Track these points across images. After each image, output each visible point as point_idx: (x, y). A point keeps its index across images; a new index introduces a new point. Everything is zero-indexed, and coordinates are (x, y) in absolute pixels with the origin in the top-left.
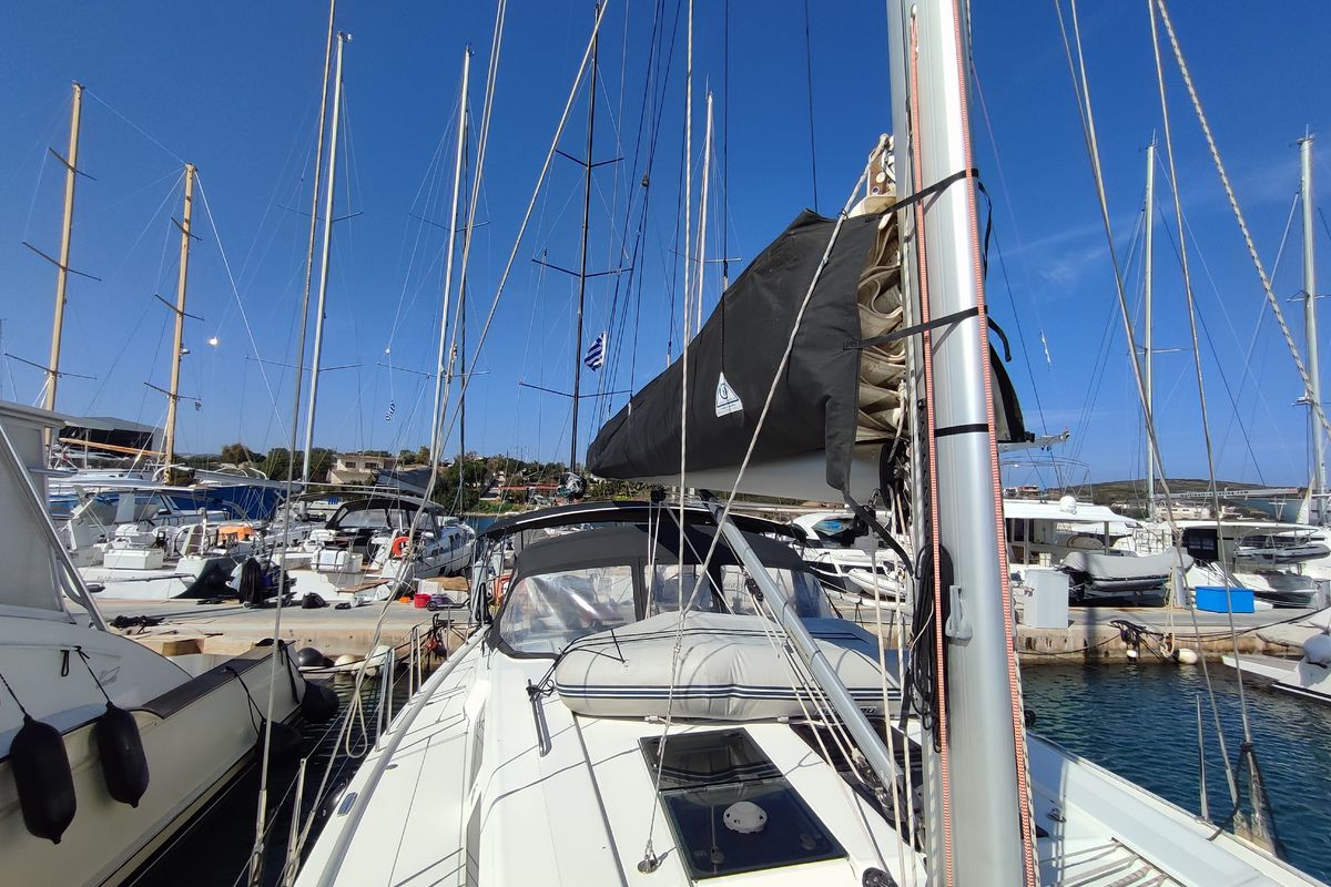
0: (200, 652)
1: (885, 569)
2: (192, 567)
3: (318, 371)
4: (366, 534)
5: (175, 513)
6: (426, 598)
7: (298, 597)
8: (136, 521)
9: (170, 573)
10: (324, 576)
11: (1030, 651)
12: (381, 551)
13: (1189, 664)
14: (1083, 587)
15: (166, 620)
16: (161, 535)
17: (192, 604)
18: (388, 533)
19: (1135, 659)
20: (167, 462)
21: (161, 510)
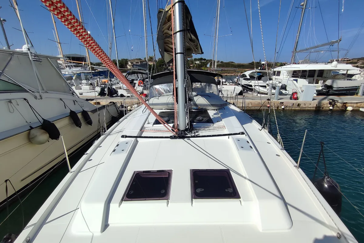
0: (100, 104)
1: (267, 86)
2: (98, 89)
3: (115, 38)
4: (133, 80)
5: (93, 77)
6: (145, 94)
7: (119, 95)
8: (86, 80)
9: (94, 91)
10: (125, 90)
11: (298, 107)
12: (136, 84)
13: (349, 111)
14: (329, 90)
15: (95, 100)
16: (91, 82)
17: (99, 97)
18: (137, 80)
19: (332, 109)
20: (90, 65)
21: (90, 77)
